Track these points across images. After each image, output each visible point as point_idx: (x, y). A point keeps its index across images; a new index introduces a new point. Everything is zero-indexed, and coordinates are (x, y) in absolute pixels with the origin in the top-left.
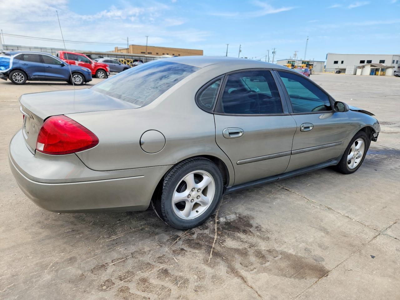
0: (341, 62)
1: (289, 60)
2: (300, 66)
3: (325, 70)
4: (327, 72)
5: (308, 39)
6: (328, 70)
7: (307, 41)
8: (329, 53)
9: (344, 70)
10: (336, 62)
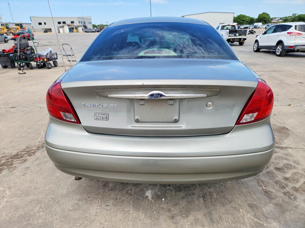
0: (44, 24)
1: (2, 23)
2: (15, 28)
3: (34, 31)
4: (36, 32)
5: (9, 4)
6: (36, 30)
7: (9, 6)
8: (32, 16)
9: (50, 30)
10: (40, 24)
